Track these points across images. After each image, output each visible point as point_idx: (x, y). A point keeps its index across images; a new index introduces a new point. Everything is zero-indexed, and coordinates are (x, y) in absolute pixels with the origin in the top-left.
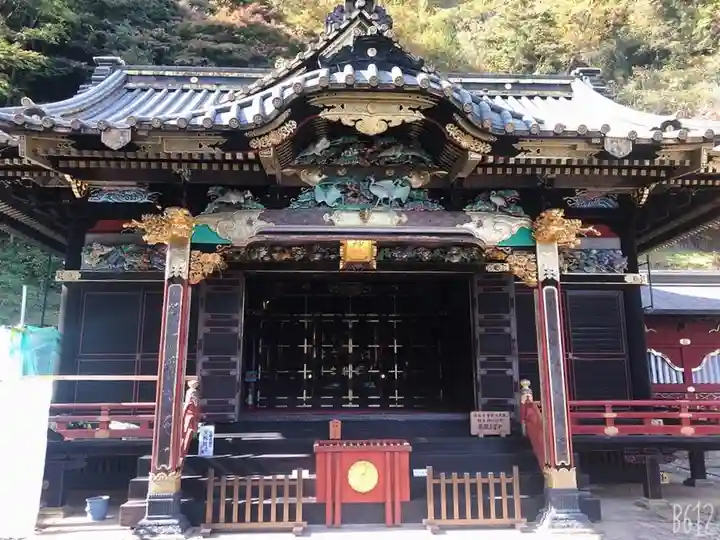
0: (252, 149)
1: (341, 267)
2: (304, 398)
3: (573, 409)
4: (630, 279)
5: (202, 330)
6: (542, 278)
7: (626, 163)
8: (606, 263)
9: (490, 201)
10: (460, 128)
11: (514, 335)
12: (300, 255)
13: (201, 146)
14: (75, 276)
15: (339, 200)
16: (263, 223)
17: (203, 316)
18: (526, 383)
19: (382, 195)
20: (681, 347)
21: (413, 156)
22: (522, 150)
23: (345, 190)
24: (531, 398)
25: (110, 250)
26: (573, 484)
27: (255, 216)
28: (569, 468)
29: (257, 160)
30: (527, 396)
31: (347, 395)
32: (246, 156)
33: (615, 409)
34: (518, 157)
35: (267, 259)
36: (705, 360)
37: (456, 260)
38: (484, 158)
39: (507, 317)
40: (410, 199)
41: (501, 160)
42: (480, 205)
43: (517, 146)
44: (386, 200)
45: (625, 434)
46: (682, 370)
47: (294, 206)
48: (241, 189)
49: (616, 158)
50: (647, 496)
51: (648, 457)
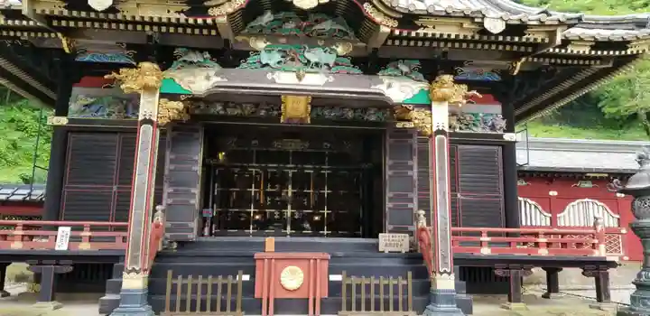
0: (210, 16)
1: (282, 121)
2: (251, 231)
3: (454, 234)
4: (508, 137)
5: (168, 167)
6: (434, 129)
7: (501, 39)
8: (490, 124)
9: (398, 68)
10: (374, 6)
11: (415, 177)
12: (248, 109)
13: (169, 12)
14: (63, 121)
15: (279, 63)
16: (219, 79)
17: (169, 156)
18: (422, 212)
19: (314, 59)
20: (550, 197)
21: (339, 30)
22: (422, 26)
23: (284, 54)
24: (425, 224)
25: (92, 100)
26: (453, 287)
27: (212, 73)
28: (449, 274)
29: (214, 26)
30: (423, 222)
31: (286, 229)
32: (205, 21)
33: (490, 234)
34: (418, 31)
35: (222, 112)
36: (568, 207)
37: (373, 118)
38: (392, 32)
39: (410, 163)
40: (336, 64)
41: (405, 33)
42: (390, 71)
43: (418, 23)
44: (317, 64)
45: (497, 254)
46: (550, 215)
47: (244, 65)
48: (202, 51)
49: (492, 34)
50: (510, 300)
51: (513, 271)
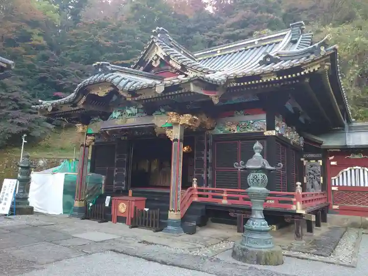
4: (267, 133)
6: (173, 138)
7: (163, 95)
8: (255, 126)
9: (160, 110)
11: (205, 161)
15: (119, 116)
17: (116, 155)
18: (195, 180)
23: (121, 112)
28: (174, 211)
30: (194, 185)
33: (228, 192)
34: (138, 97)
35: (138, 134)
39: (203, 153)
40: (139, 113)
42: (157, 112)
43: (138, 93)
44: (130, 114)
45: (230, 204)
47: (109, 119)
